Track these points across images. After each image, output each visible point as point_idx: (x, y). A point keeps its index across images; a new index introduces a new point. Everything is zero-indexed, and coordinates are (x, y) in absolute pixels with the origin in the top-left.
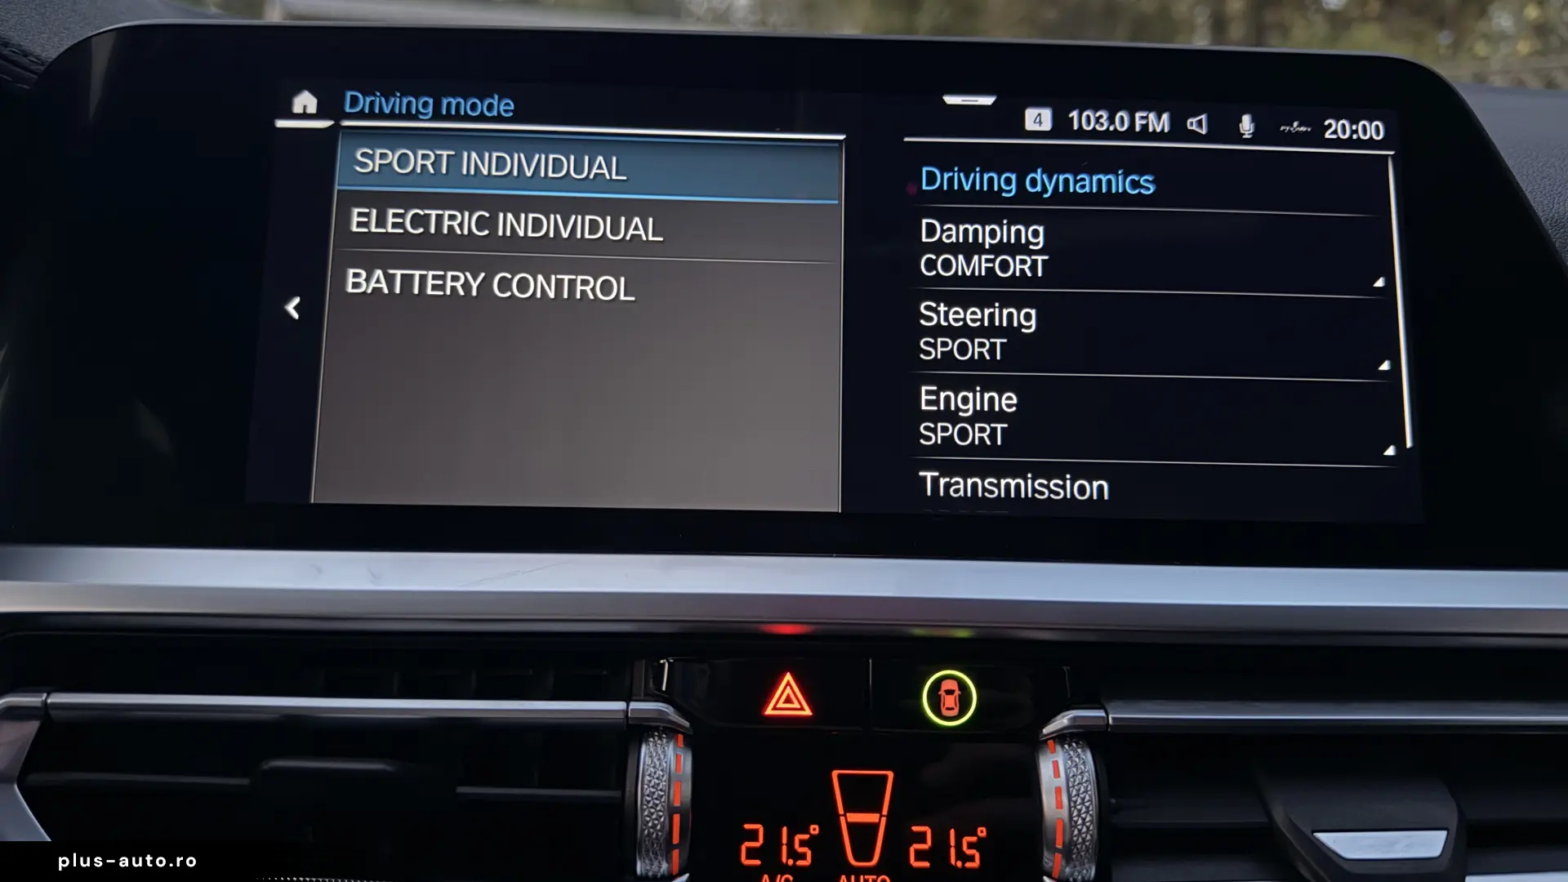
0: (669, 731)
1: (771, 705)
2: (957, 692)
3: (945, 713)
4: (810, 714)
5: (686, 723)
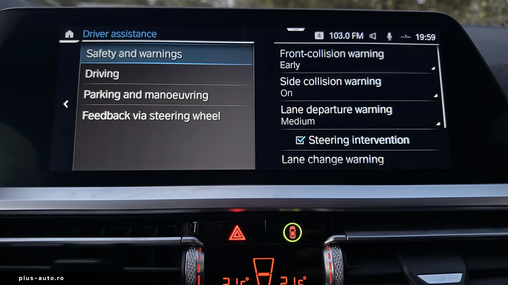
0: (197, 247)
1: (232, 237)
2: (295, 230)
3: (291, 238)
4: (245, 239)
5: (202, 244)
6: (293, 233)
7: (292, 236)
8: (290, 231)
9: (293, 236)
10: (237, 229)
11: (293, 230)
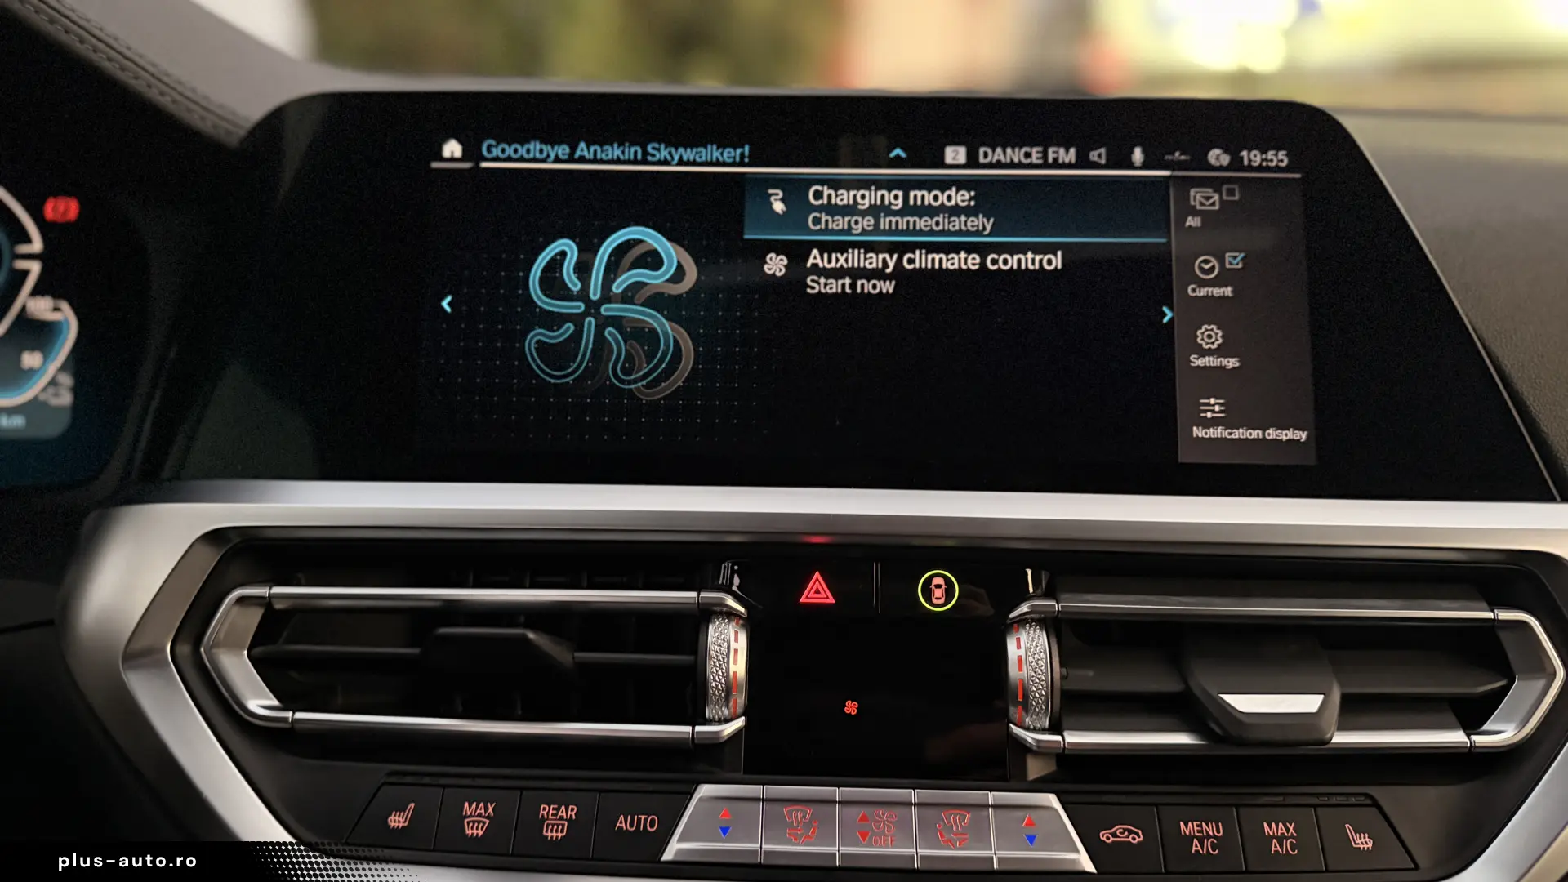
0: (730, 614)
1: (805, 595)
2: (944, 587)
3: (935, 601)
4: (834, 602)
5: (742, 609)
6: (938, 593)
7: (937, 599)
8: (932, 587)
9: (939, 598)
10: (817, 580)
11: (938, 586)
